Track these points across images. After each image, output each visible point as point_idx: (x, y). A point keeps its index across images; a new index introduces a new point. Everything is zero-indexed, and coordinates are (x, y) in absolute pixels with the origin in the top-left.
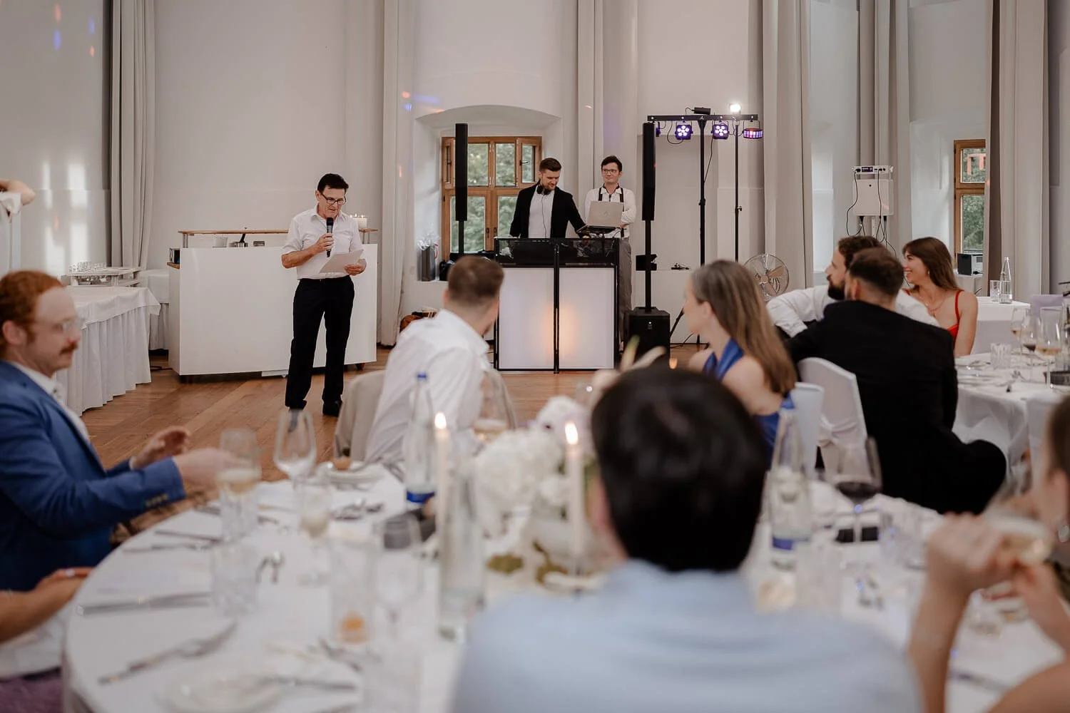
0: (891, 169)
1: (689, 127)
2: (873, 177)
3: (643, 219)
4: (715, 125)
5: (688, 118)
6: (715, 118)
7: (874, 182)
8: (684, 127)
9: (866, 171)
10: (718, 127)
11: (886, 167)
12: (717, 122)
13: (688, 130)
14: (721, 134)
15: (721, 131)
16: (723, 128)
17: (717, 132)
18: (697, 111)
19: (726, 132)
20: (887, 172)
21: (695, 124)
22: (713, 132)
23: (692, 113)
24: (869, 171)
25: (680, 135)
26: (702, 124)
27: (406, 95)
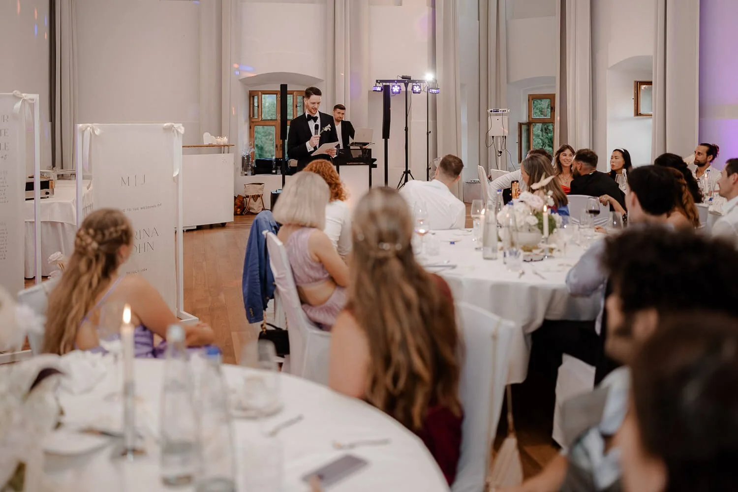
0: (509, 111)
1: (399, 86)
2: (500, 115)
3: (383, 138)
4: (414, 86)
5: (399, 81)
6: (413, 81)
7: (500, 117)
8: (396, 86)
9: (495, 112)
10: (415, 87)
11: (506, 109)
12: (414, 84)
13: (399, 88)
14: (417, 91)
15: (417, 89)
16: (418, 87)
17: (414, 89)
18: (403, 77)
19: (419, 89)
20: (506, 112)
21: (403, 85)
22: (412, 89)
23: (401, 79)
24: (497, 111)
25: (394, 91)
26: (406, 85)
27: (236, 66)
